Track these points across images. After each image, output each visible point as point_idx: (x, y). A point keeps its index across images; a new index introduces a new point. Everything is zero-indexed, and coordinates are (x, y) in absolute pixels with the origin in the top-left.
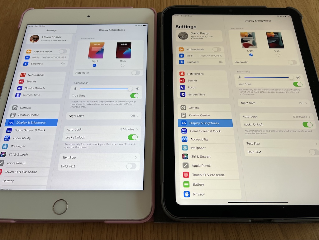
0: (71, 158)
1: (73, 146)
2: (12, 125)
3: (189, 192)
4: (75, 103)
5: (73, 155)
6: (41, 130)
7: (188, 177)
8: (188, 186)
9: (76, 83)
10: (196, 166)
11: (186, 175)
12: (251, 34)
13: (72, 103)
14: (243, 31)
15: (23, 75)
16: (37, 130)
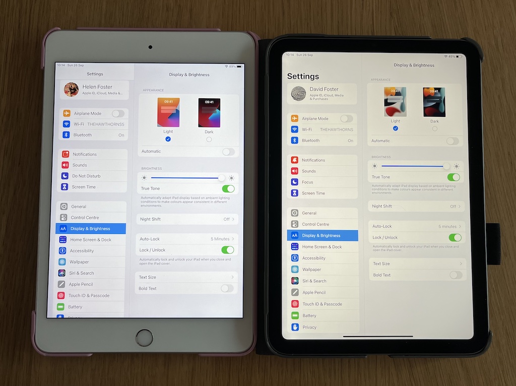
0: (150, 277)
1: (151, 262)
2: (64, 232)
3: (297, 325)
4: (146, 200)
5: (152, 274)
6: (105, 240)
7: (297, 306)
8: (297, 318)
9: (145, 168)
10: (308, 293)
11: (295, 304)
12: (400, 90)
13: (143, 200)
14: (389, 85)
15: (65, 154)
16: (100, 239)
